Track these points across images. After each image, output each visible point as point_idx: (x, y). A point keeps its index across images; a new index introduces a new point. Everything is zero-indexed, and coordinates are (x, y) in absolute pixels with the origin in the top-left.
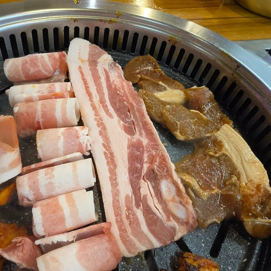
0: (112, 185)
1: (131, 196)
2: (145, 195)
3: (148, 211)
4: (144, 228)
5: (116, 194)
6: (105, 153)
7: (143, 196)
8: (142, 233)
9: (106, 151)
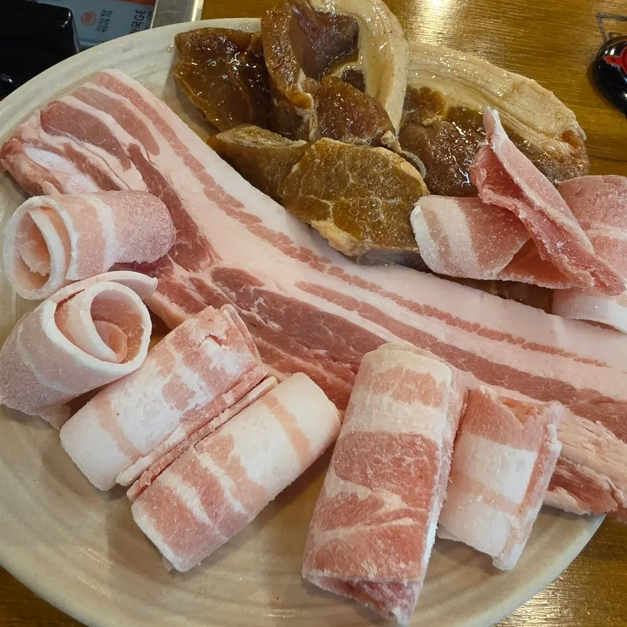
0: (193, 159)
1: (151, 155)
2: (127, 169)
3: (112, 146)
4: (109, 120)
5: (179, 147)
6: (240, 205)
7: (130, 167)
8: (107, 110)
9: (240, 209)
